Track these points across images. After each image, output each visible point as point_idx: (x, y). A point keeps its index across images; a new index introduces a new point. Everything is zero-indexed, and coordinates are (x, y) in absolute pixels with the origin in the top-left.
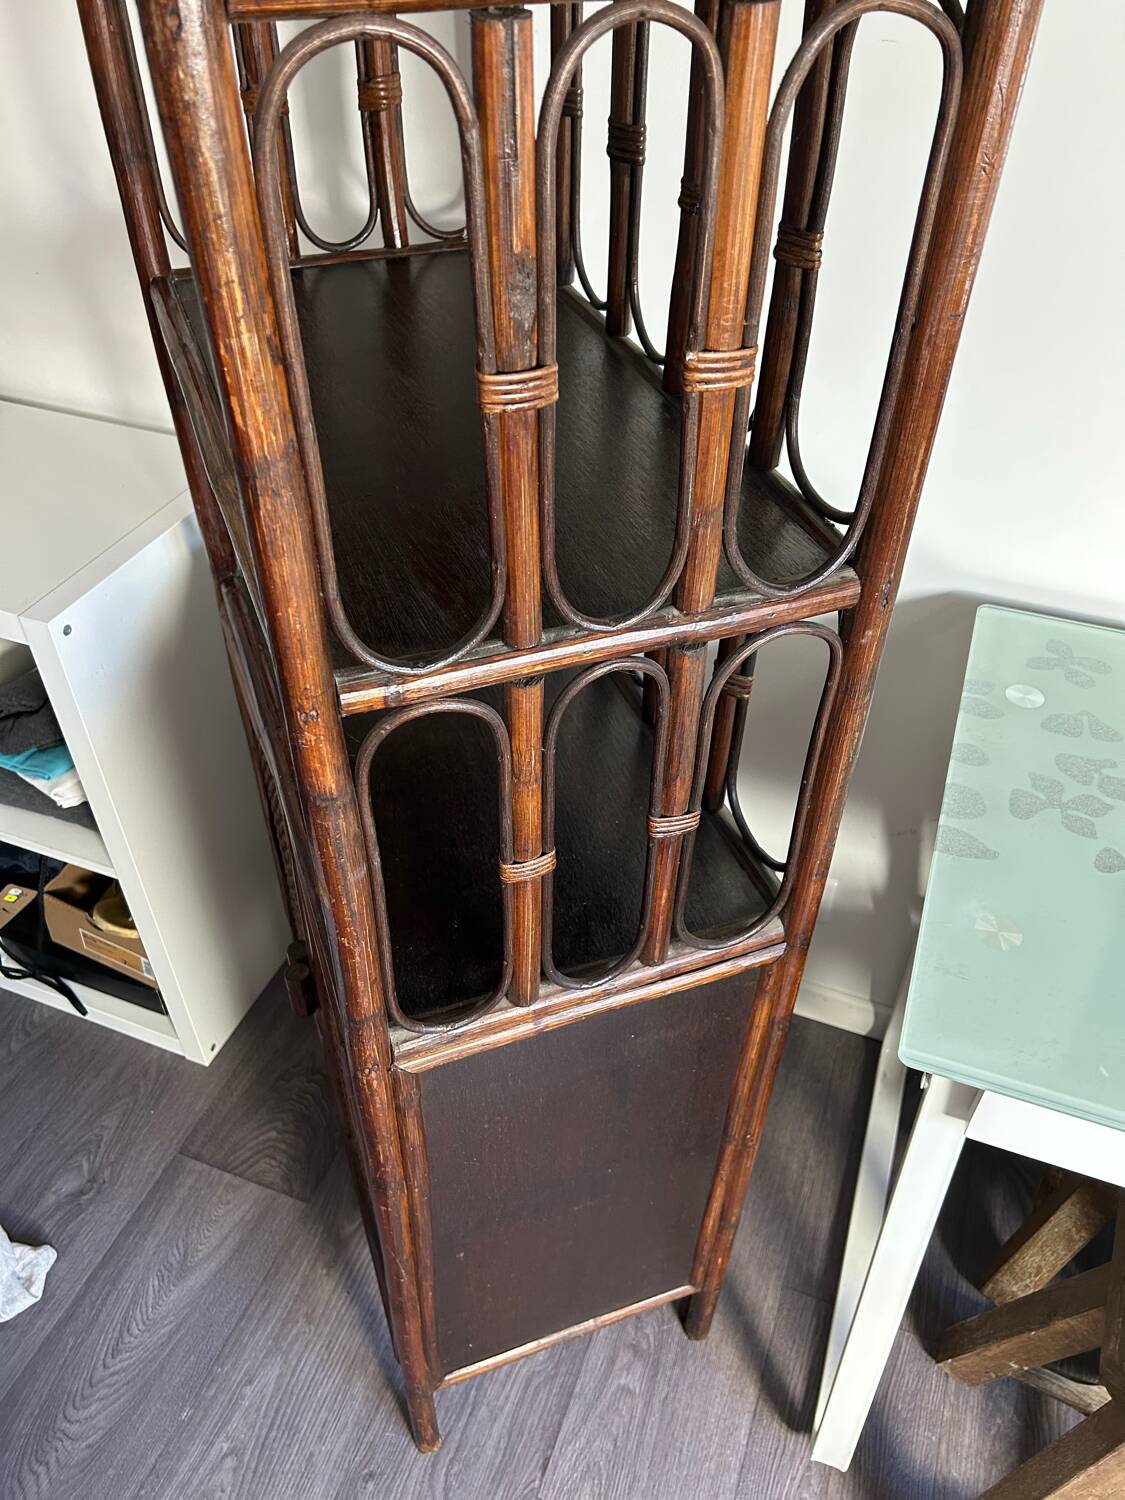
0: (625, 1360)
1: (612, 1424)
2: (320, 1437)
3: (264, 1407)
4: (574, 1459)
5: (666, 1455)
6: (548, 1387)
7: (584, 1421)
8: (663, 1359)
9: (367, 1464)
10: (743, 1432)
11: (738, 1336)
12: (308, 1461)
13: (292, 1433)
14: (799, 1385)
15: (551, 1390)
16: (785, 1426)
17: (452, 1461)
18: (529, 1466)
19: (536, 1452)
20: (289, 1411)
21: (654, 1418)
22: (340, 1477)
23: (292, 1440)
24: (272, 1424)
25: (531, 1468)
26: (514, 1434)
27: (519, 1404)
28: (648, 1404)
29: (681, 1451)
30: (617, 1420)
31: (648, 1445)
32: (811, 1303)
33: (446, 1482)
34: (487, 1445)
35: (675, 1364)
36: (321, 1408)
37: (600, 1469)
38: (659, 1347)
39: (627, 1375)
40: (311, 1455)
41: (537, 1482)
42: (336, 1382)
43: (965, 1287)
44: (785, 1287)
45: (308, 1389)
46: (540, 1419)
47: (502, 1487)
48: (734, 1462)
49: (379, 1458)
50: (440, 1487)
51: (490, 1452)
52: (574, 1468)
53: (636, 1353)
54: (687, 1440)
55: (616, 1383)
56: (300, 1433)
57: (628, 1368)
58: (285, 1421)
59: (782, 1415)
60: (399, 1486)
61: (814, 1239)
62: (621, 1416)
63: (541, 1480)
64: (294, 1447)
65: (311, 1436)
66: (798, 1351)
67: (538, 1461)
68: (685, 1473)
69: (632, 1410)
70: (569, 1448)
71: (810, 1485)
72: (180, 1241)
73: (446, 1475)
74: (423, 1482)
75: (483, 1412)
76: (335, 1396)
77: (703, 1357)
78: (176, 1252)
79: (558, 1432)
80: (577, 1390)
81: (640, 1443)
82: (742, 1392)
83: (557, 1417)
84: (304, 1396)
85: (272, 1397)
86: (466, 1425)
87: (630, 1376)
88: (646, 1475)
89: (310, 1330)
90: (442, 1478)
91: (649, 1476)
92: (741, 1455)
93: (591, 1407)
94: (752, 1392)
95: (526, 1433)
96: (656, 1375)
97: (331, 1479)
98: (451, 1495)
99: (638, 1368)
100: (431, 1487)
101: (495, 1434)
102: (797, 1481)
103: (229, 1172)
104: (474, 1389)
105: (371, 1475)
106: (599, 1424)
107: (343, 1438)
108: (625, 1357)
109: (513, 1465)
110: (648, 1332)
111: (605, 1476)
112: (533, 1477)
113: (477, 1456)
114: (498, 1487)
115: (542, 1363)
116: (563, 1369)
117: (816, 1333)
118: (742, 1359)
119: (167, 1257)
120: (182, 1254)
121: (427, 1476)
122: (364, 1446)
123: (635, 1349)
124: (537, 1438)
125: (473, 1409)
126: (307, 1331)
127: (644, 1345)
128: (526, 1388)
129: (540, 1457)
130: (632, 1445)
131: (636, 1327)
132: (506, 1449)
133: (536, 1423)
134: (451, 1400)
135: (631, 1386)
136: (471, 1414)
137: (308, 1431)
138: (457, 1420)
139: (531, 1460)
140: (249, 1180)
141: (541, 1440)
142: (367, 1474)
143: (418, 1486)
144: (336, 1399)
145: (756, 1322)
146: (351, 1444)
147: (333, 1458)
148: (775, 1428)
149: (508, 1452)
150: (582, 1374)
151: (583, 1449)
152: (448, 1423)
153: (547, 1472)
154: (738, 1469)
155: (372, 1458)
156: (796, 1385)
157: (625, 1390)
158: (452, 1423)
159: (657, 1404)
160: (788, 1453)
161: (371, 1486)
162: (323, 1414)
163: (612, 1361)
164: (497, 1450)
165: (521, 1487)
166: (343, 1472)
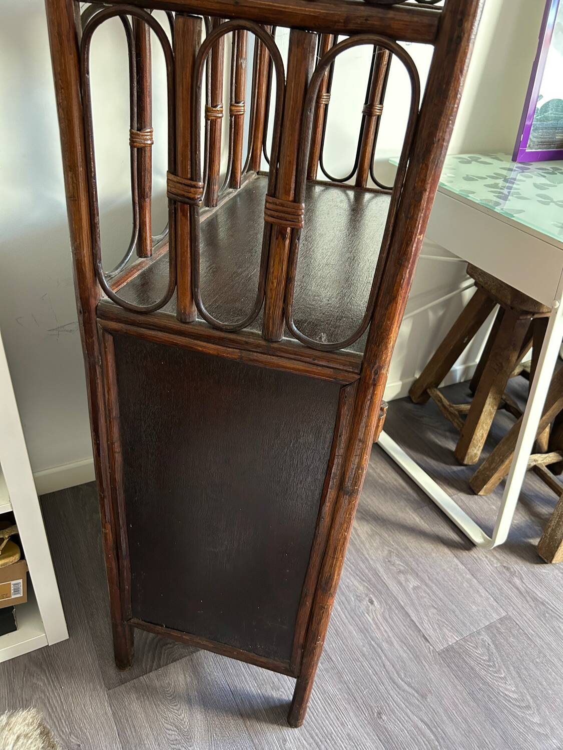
0: (403, 579)
1: (426, 602)
2: (342, 724)
3: (304, 742)
4: (430, 627)
5: (452, 594)
6: (393, 613)
7: (417, 611)
8: (413, 566)
9: (372, 711)
10: (459, 564)
11: (423, 538)
12: (350, 738)
13: (330, 738)
14: (455, 536)
15: (395, 613)
16: (467, 551)
17: (397, 673)
18: (422, 645)
19: (418, 638)
20: (317, 731)
21: (434, 588)
22: (369, 729)
23: (333, 739)
24: (317, 744)
25: (423, 645)
26: (404, 640)
27: (392, 629)
28: (426, 585)
29: (453, 589)
30: (425, 599)
31: (443, 597)
32: (426, 508)
33: (405, 683)
34: (401, 654)
35: (418, 565)
36: (328, 714)
37: (441, 621)
38: (407, 564)
39: (410, 582)
40: (348, 735)
41: (431, 647)
42: (320, 698)
43: (456, 468)
44: (415, 510)
45: (313, 713)
46: (404, 626)
47: (424, 662)
48: (469, 576)
49: (373, 704)
50: (406, 687)
51: (405, 655)
52: (434, 630)
53: (403, 573)
54: (450, 584)
55: (410, 588)
56: (332, 733)
57: (407, 580)
58: (321, 738)
59: (462, 549)
60: (393, 705)
61: (404, 488)
62: (425, 597)
63: (431, 645)
64: (338, 741)
65: (339, 728)
66: (442, 526)
67: (422, 640)
68: (462, 594)
69: (425, 592)
70: (425, 625)
71: (492, 561)
72: (165, 725)
73: (403, 681)
74: (399, 693)
75: (385, 645)
76: (327, 704)
77: (422, 554)
78: (170, 732)
79: (415, 623)
80: (402, 604)
81: (440, 599)
82: (445, 553)
83: (408, 620)
84: (314, 718)
85: (302, 735)
86: (386, 656)
87: (411, 582)
88: (454, 607)
89: (281, 691)
90: (403, 683)
91: (455, 606)
92: (468, 572)
93: (413, 604)
94: (446, 550)
95: (407, 636)
96: (417, 574)
97: (368, 734)
98: (413, 685)
99: (409, 577)
100: (404, 691)
101: (399, 648)
102: (489, 564)
103: (151, 671)
104: (372, 642)
105: (379, 714)
106: (423, 607)
107: (351, 714)
108: (402, 578)
109: (417, 651)
110: (398, 563)
111: (445, 621)
112: (428, 647)
113: (403, 662)
114: (422, 663)
115: (381, 608)
116: (390, 602)
117: (439, 516)
118: (432, 544)
119: (168, 739)
120: (175, 729)
121: (397, 689)
122: (362, 706)
123: (400, 572)
124: (412, 633)
125: (381, 648)
126: (281, 693)
127: (402, 568)
128: (387, 621)
129: (421, 638)
130: (440, 603)
131: (393, 565)
132: (408, 648)
133: (405, 629)
134: (369, 654)
135: (415, 585)
136: (382, 650)
137: (335, 729)
138: (380, 658)
139: (420, 642)
140: (167, 664)
141: (413, 632)
142: (377, 715)
143: (399, 696)
144: (329, 703)
145: (422, 529)
146: (357, 713)
147: (358, 725)
148: (465, 554)
149: (409, 648)
150: (397, 597)
151: (429, 620)
152: (379, 663)
153: (429, 640)
154: (473, 577)
155: (371, 707)
156: (453, 536)
157: (415, 588)
158: (380, 661)
159: (430, 583)
160: (477, 558)
161: (384, 717)
162: (332, 716)
163: (401, 584)
164: (406, 652)
165: (429, 654)
166: (368, 726)
